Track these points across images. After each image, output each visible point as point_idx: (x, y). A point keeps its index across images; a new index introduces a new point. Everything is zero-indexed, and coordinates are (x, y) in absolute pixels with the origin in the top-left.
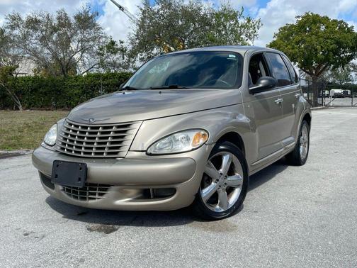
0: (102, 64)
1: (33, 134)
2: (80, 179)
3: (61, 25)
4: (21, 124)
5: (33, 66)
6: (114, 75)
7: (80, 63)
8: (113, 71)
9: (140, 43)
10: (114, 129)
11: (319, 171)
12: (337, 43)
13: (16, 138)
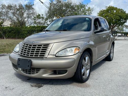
0: (35, 23)
1: (9, 48)
2: (28, 66)
3: (20, 8)
4: (5, 44)
5: (10, 23)
6: (39, 27)
7: (27, 22)
8: (39, 25)
9: (49, 15)
10: (42, 46)
11: (118, 63)
12: (120, 17)
13: (3, 49)
